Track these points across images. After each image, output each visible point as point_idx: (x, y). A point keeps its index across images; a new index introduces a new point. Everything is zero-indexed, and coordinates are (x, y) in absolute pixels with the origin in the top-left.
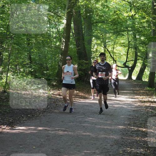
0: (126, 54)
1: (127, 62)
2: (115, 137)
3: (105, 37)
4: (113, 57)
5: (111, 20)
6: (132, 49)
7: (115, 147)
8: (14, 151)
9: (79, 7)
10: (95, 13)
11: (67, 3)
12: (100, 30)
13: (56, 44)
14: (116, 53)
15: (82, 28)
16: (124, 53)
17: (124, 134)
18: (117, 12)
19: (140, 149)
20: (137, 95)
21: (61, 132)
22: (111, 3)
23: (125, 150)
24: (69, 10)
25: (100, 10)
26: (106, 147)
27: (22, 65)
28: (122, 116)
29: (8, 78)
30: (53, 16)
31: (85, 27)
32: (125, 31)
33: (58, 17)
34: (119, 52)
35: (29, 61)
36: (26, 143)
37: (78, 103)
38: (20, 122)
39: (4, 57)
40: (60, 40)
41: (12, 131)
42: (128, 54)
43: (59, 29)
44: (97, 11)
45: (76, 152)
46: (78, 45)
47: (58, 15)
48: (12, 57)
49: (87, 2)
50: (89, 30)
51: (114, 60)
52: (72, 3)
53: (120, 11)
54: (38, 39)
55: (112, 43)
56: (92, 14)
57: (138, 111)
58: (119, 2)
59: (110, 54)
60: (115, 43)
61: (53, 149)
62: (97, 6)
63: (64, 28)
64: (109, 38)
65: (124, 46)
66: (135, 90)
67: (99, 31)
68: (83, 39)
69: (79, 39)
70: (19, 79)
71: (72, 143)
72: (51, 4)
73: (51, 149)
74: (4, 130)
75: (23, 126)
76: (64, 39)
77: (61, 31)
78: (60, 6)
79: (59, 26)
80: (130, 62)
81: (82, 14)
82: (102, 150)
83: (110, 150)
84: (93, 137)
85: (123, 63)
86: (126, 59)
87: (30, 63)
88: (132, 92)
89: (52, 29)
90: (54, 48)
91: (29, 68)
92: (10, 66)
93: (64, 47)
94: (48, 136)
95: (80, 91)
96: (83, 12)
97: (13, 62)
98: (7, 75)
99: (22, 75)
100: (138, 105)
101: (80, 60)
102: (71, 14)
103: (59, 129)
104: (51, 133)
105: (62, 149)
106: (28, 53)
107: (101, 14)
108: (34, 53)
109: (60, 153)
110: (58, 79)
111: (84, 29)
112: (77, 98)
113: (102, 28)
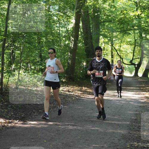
0: (133, 52)
1: (133, 60)
2: (122, 132)
3: (112, 36)
4: (120, 55)
5: (118, 19)
6: (139, 47)
7: (123, 141)
8: (26, 145)
9: (87, 7)
10: (102, 13)
11: (75, 3)
12: (108, 29)
13: (65, 43)
14: (122, 51)
15: (90, 27)
16: (131, 51)
17: (131, 129)
18: (123, 11)
19: (146, 143)
20: (143, 92)
21: (71, 127)
22: (118, 3)
23: (132, 144)
24: (78, 10)
25: (107, 10)
26: (113, 141)
27: (33, 63)
28: (129, 111)
29: (20, 75)
30: (62, 16)
31: (93, 26)
32: (132, 30)
33: (67, 16)
34: (125, 50)
35: (40, 59)
36: (37, 137)
37: (86, 99)
38: (31, 117)
39: (16, 55)
40: (69, 39)
41: (24, 125)
42: (135, 52)
43: (68, 29)
44: (105, 11)
45: (85, 145)
46: (86, 44)
47: (67, 15)
48: (23, 55)
49: (95, 3)
50: (97, 29)
51: (121, 58)
52: (81, 4)
53: (126, 11)
54: (48, 38)
55: (119, 42)
56: (100, 14)
57: (145, 107)
58: (126, 2)
59: (117, 52)
60: (121, 41)
61: (63, 143)
62: (104, 6)
63: (73, 28)
64: (116, 37)
65: (131, 44)
66: (141, 87)
67: (106, 30)
68: (91, 38)
69: (87, 38)
70: (30, 76)
71: (81, 137)
72: (61, 4)
73: (61, 143)
74: (16, 125)
75: (34, 121)
76: (73, 38)
77: (70, 31)
78: (69, 7)
79: (68, 25)
80: (136, 60)
81: (90, 13)
82: (110, 144)
83: (118, 144)
84: (101, 132)
85: (129, 61)
86: (132, 57)
87: (41, 60)
88: (138, 88)
89: (62, 28)
90: (63, 47)
91: (40, 65)
92: (21, 64)
93: (73, 46)
94: (58, 131)
95: (88, 88)
96: (91, 12)
97: (25, 60)
98: (19, 72)
99: (33, 72)
100: (144, 101)
101: (88, 57)
102: (80, 14)
103: (69, 123)
104: (61, 128)
105: (72, 143)
106: (38, 52)
107: (109, 14)
108: (44, 51)
109: (70, 146)
110: (67, 76)
111: (92, 28)
112: (86, 94)
113: (109, 27)
